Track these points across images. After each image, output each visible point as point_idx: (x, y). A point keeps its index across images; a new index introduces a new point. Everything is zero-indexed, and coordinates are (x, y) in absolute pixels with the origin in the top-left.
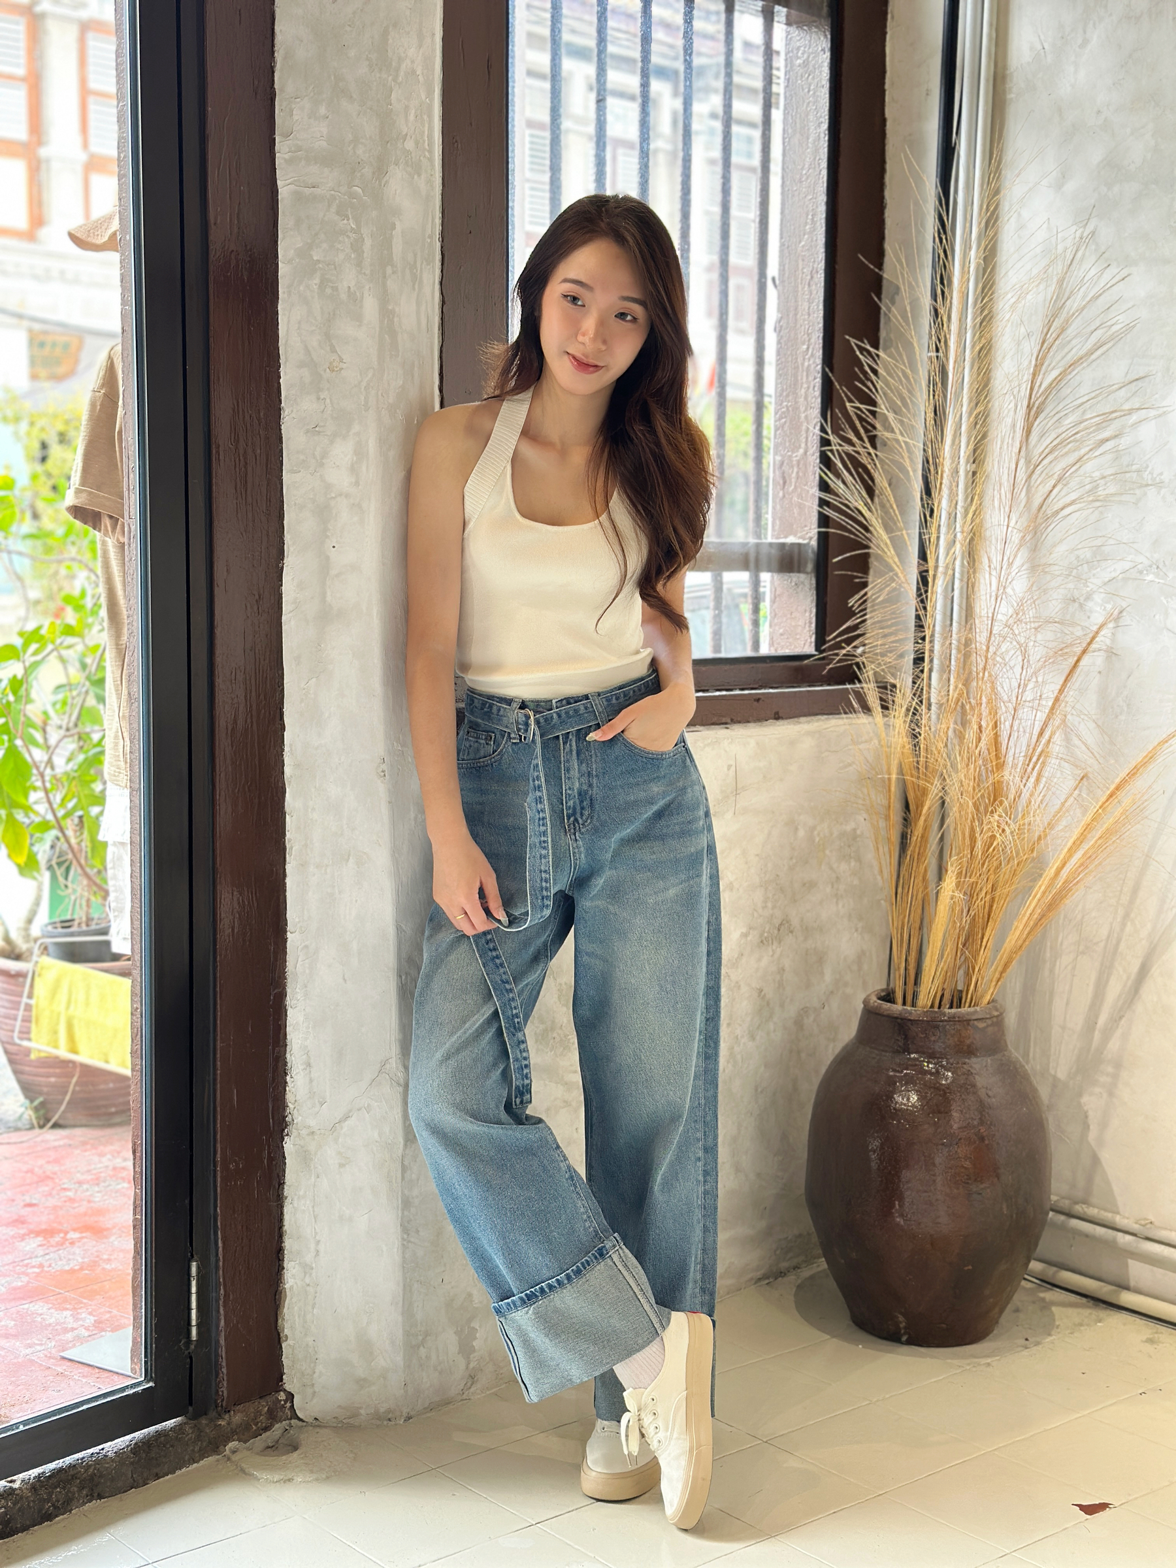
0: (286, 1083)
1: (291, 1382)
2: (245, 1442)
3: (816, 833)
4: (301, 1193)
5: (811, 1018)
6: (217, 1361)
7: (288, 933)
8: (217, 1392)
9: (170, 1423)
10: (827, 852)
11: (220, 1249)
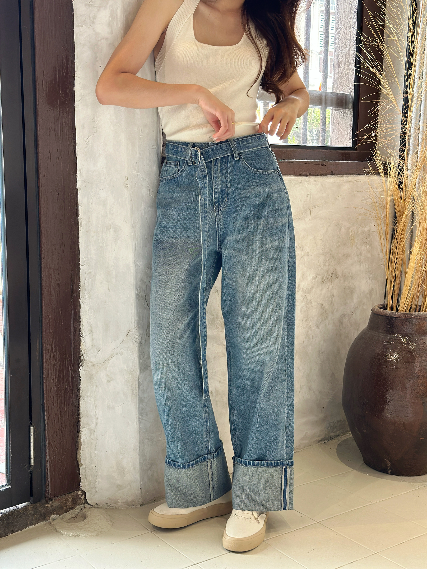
0: (81, 340)
1: (84, 486)
2: (60, 515)
3: (350, 231)
4: (88, 395)
5: (347, 319)
6: (45, 476)
7: (81, 266)
8: (46, 491)
9: (21, 505)
10: (356, 240)
11: (46, 421)
